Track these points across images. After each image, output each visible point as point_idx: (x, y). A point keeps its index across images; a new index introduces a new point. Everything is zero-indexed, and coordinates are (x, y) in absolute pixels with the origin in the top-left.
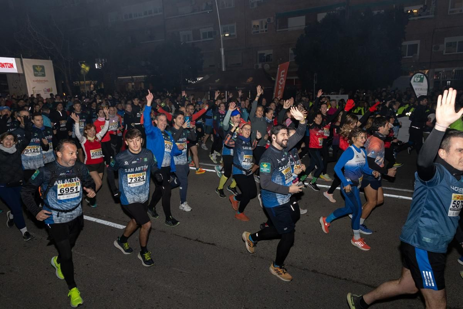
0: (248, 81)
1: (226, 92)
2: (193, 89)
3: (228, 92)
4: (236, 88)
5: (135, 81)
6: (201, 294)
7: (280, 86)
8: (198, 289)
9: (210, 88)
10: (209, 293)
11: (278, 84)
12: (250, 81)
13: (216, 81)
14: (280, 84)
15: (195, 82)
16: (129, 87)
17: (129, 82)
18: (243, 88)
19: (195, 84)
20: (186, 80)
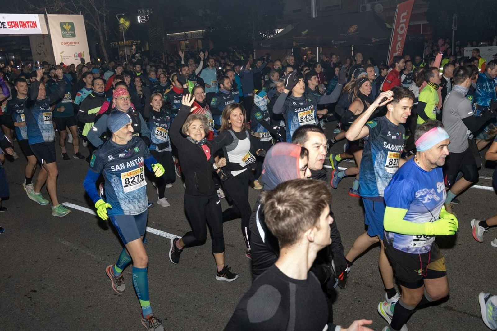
0: (350, 32)
1: (318, 48)
2: (269, 46)
3: (321, 49)
4: (333, 41)
5: (189, 38)
7: (399, 36)
9: (294, 44)
11: (397, 33)
12: (353, 31)
13: (303, 33)
14: (399, 34)
15: (272, 36)
16: (181, 46)
17: (181, 39)
18: (342, 42)
19: (272, 38)
20: (260, 33)
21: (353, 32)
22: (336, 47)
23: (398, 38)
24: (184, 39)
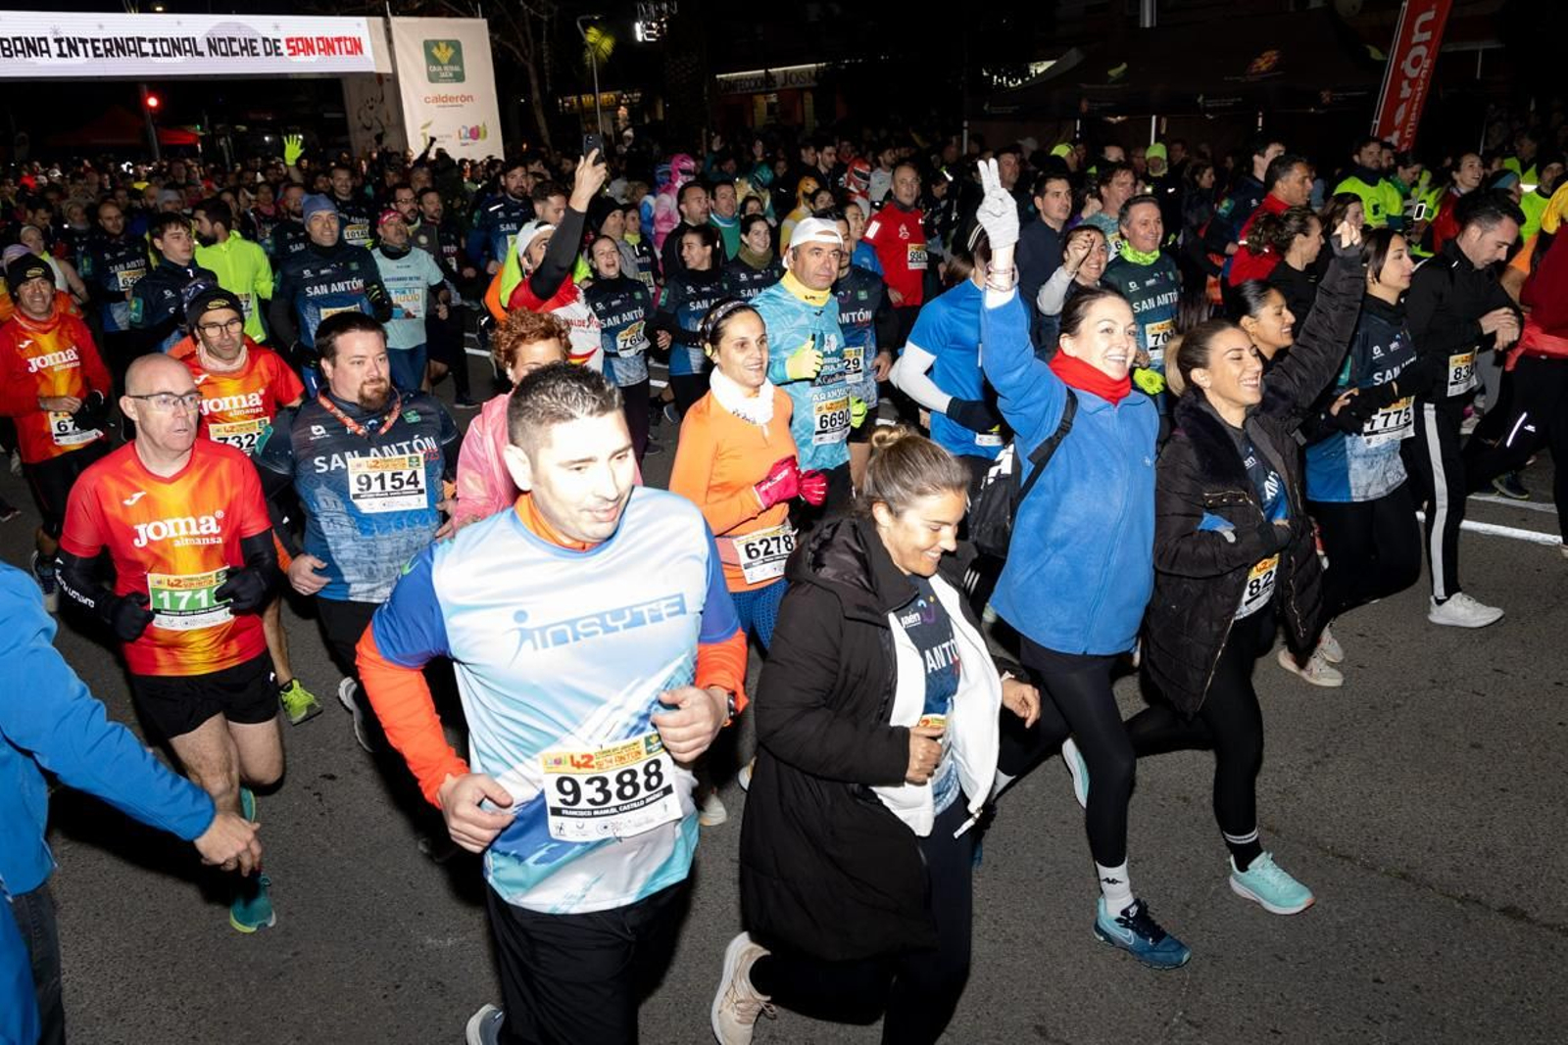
0: (1254, 71)
1: (1154, 118)
2: (1010, 110)
3: (1164, 121)
4: (1200, 99)
5: (779, 87)
6: (1009, 941)
7: (1405, 84)
8: (996, 922)
9: (1084, 106)
10: (1039, 944)
11: (1400, 75)
12: (1264, 68)
13: (1113, 73)
14: (1406, 78)
15: (1020, 82)
16: (755, 110)
17: (756, 90)
18: (1230, 102)
19: (1018, 89)
20: (985, 74)
21: (1264, 73)
22: (1210, 117)
23: (1401, 89)
24: (763, 90)
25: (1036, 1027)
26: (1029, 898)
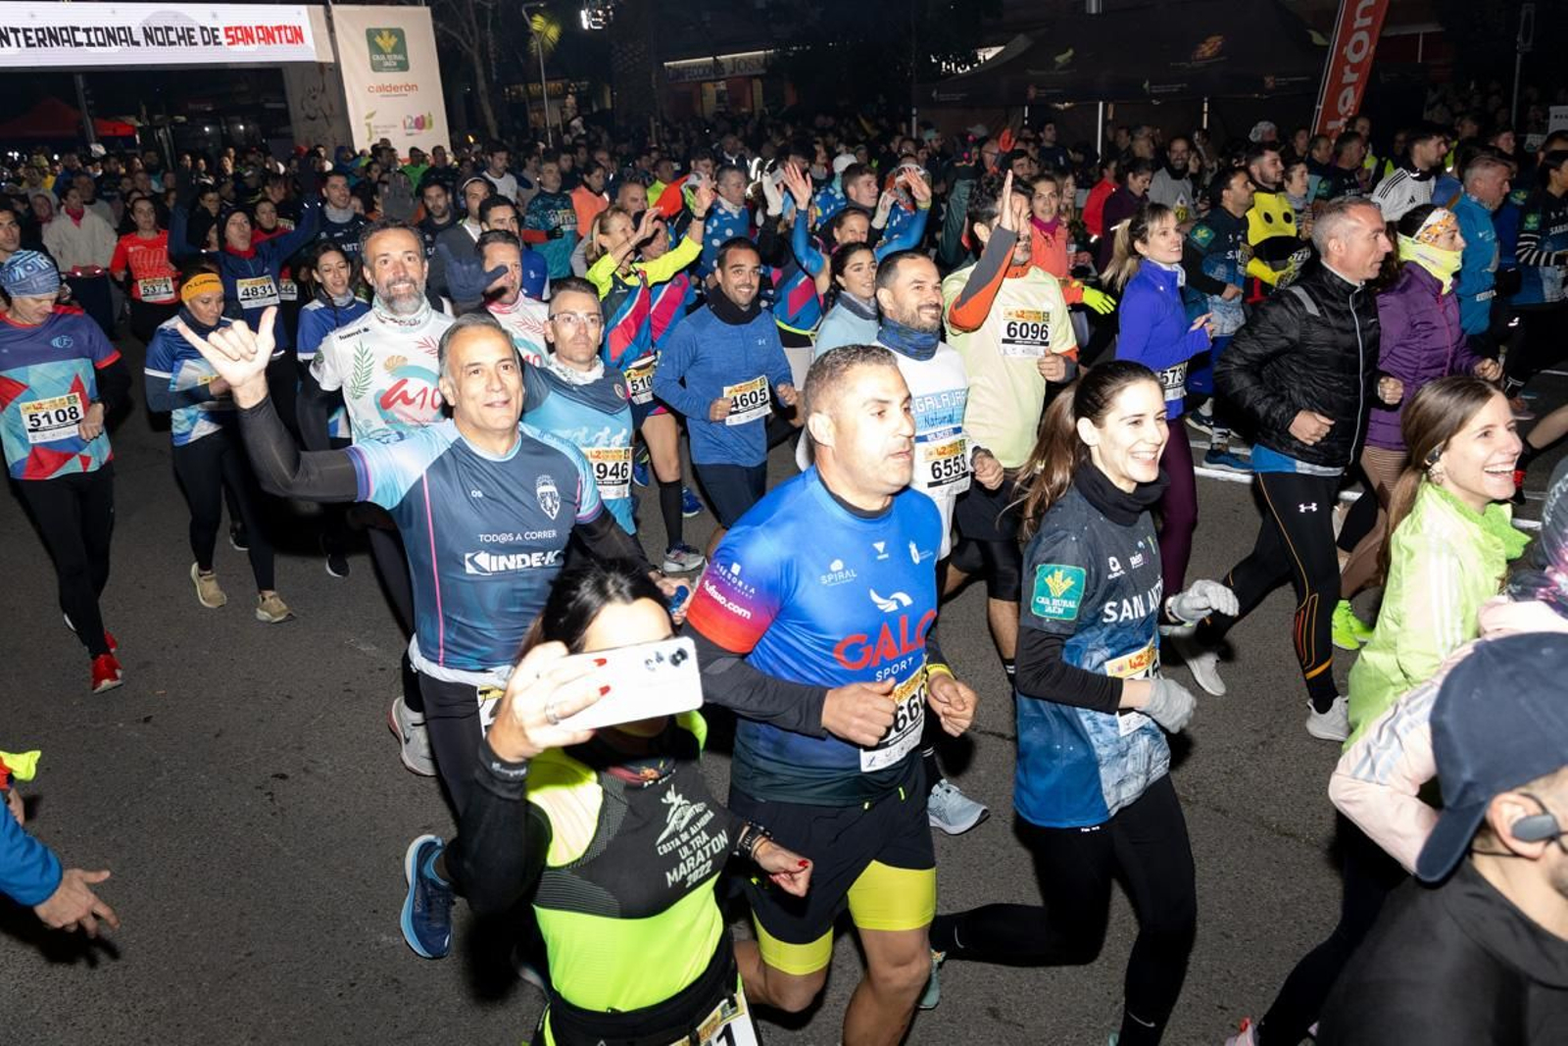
0: (1199, 56)
1: (1101, 104)
2: (958, 97)
3: (1111, 107)
4: (1146, 85)
5: (727, 75)
7: (1347, 69)
9: (1032, 93)
11: (1342, 60)
12: (1208, 53)
13: (1060, 59)
14: (1348, 63)
15: (968, 68)
16: (704, 98)
17: (704, 78)
18: (1176, 88)
19: (967, 75)
20: (934, 60)
21: (1208, 58)
22: (1156, 102)
23: (1344, 74)
24: (713, 77)
25: (989, 1009)
26: (981, 882)
